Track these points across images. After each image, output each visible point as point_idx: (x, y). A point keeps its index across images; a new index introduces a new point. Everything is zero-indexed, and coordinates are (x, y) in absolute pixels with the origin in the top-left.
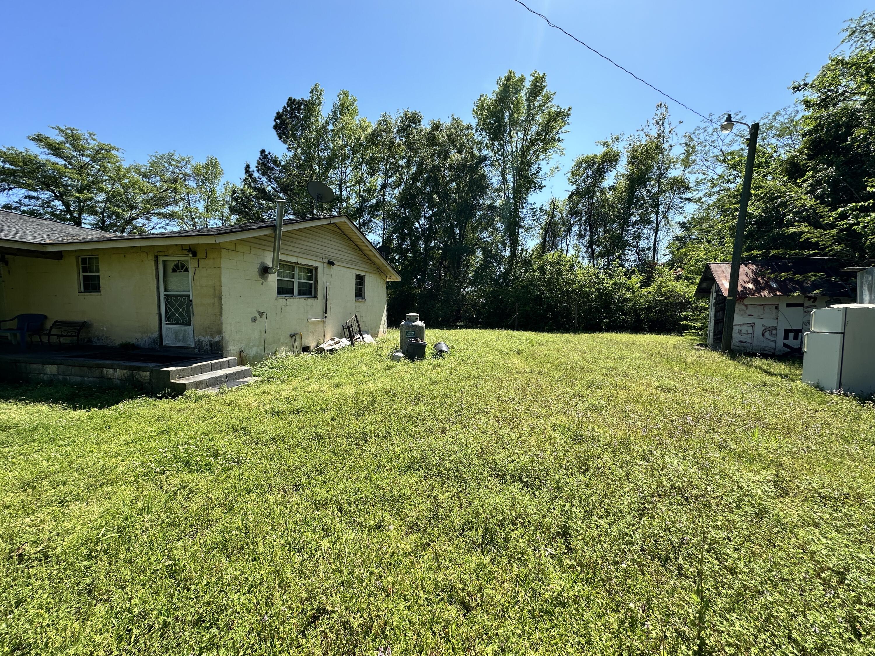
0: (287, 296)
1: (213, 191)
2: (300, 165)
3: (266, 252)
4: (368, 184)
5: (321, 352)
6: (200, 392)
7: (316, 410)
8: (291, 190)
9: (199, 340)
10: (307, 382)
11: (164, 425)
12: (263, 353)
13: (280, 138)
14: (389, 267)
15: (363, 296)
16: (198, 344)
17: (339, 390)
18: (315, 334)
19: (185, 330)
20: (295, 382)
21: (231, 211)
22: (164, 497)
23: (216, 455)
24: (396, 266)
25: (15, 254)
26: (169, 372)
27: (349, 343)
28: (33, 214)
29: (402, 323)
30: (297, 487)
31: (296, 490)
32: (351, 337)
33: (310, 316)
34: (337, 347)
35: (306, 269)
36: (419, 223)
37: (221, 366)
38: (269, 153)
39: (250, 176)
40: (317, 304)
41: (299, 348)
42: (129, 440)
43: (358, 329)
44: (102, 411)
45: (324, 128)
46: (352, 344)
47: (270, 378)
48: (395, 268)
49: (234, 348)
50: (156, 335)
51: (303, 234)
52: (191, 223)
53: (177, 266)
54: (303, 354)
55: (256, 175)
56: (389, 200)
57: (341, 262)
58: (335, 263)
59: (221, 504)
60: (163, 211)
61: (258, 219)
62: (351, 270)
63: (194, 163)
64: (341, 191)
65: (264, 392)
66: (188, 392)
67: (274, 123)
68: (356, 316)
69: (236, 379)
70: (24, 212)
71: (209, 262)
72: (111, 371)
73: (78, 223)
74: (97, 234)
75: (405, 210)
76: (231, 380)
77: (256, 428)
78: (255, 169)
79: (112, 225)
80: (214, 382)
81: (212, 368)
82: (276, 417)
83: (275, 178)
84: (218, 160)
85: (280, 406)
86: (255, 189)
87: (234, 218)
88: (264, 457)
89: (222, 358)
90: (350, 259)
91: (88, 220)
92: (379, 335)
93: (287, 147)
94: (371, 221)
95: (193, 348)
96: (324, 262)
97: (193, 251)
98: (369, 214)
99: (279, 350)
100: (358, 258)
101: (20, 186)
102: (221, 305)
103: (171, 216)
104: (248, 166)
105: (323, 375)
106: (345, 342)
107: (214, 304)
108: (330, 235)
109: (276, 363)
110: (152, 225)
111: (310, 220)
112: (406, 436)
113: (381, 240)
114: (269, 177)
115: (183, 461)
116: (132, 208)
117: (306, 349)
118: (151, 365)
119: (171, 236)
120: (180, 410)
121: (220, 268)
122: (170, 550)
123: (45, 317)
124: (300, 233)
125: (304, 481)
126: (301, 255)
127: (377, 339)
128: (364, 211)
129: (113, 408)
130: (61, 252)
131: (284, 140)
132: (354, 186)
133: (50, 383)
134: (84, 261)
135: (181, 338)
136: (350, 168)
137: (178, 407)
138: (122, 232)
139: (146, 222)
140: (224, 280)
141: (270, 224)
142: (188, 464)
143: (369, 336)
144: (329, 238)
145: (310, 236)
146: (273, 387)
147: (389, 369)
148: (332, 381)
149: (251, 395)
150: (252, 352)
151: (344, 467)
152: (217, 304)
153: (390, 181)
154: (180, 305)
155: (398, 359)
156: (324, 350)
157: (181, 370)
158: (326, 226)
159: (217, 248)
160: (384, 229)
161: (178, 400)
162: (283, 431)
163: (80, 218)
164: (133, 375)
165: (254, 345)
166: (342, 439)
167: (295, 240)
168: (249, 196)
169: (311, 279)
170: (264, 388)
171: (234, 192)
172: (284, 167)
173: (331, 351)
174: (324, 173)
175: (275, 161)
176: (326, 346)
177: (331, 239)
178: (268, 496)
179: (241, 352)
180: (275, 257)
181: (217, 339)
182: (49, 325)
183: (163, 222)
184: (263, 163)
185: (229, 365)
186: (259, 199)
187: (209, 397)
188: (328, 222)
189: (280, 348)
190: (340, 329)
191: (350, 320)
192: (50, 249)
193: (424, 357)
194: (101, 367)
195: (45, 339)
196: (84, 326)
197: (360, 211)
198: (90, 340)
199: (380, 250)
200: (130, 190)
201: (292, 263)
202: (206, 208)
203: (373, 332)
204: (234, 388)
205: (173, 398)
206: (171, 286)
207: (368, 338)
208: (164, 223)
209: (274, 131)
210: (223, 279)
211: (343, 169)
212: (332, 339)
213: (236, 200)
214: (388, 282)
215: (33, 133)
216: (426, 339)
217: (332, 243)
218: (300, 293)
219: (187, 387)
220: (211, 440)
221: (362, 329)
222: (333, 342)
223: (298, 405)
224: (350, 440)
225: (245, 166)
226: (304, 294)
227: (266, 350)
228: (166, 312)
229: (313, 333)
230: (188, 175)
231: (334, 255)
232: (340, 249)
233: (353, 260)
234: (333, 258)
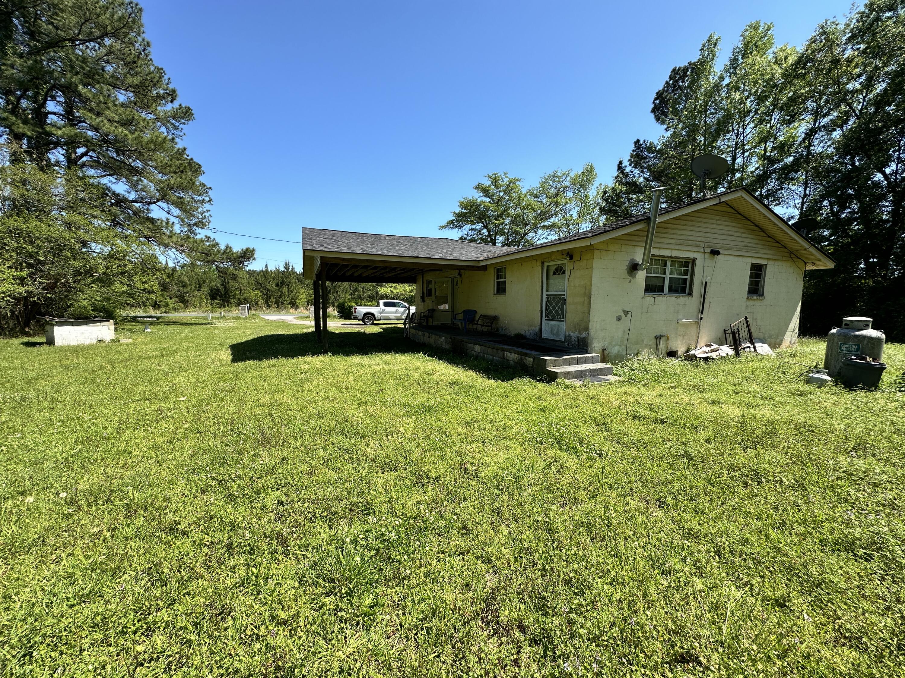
0: (655, 294)
1: (586, 197)
2: (680, 143)
3: (636, 248)
4: (781, 139)
5: (692, 359)
6: (568, 382)
7: (685, 425)
8: (666, 176)
9: (569, 335)
10: (673, 391)
11: (542, 404)
12: (624, 353)
13: (658, 119)
14: (812, 250)
15: (760, 291)
16: (568, 338)
17: (716, 409)
18: (686, 337)
19: (559, 326)
20: (659, 388)
21: (601, 212)
22: (542, 465)
23: (581, 442)
24: (822, 247)
25: (464, 269)
26: (546, 360)
27: (731, 352)
28: (473, 241)
29: (834, 331)
30: (661, 504)
31: (659, 506)
32: (736, 345)
33: (680, 317)
34: (714, 355)
35: (682, 262)
36: (883, 173)
37: (586, 361)
38: (644, 141)
39: (622, 172)
40: (693, 302)
41: (664, 352)
42: (519, 410)
43: (747, 336)
44: (503, 383)
45: (717, 87)
46: (737, 354)
47: (631, 379)
48: (821, 250)
49: (598, 345)
50: (538, 328)
51: (682, 222)
52: (565, 230)
53: (557, 270)
54: (669, 359)
55: (628, 169)
56: (820, 150)
57: (731, 249)
58: (721, 251)
59: (585, 489)
60: (546, 223)
61: (627, 215)
62: (745, 259)
63: (572, 175)
64: (734, 159)
65: (625, 393)
66: (559, 380)
67: (652, 106)
68: (746, 318)
69: (598, 375)
70: (468, 240)
71: (583, 263)
72: (509, 354)
73: (494, 243)
74: (505, 250)
75: (852, 159)
76: (594, 376)
77: (616, 427)
78: (628, 163)
79: (513, 241)
80: (580, 375)
81: (579, 362)
82: (637, 422)
83: (648, 168)
84: (594, 166)
85: (642, 411)
86: (626, 184)
87: (603, 218)
88: (625, 459)
89: (587, 353)
90: (743, 244)
91: (500, 239)
92: (783, 346)
93: (665, 126)
94: (782, 189)
95: (564, 342)
96: (705, 253)
97: (570, 255)
98: (778, 179)
99: (642, 351)
100: (757, 241)
101: (468, 222)
102: (590, 303)
103: (552, 227)
104: (621, 163)
105: (694, 387)
106: (726, 350)
107: (584, 302)
108: (718, 218)
109: (638, 366)
110: (538, 237)
111: (688, 205)
112: (834, 499)
113: (797, 212)
114: (642, 167)
115: (555, 439)
116: (526, 225)
117: (672, 354)
118: (534, 353)
119: (554, 244)
120: (552, 394)
121: (592, 268)
122: (547, 510)
123: (475, 312)
124: (678, 222)
125: (669, 500)
126: (677, 247)
127: (779, 350)
128: (770, 177)
129: (509, 382)
130: (486, 265)
131: (662, 121)
132: (755, 147)
133: (476, 358)
134: (498, 271)
135: (555, 332)
136: (752, 125)
137: (551, 391)
138: (518, 246)
139: (534, 235)
140: (595, 280)
141: (643, 218)
142: (559, 442)
143: (766, 346)
144: (715, 222)
145: (690, 223)
146: (634, 390)
147: (801, 395)
148: (707, 396)
149: (613, 393)
150: (614, 350)
151: (723, 504)
152: (586, 302)
153: (825, 121)
154: (557, 304)
155: (821, 383)
156: (696, 357)
157: (555, 360)
158: (712, 208)
159: (590, 249)
160: (805, 195)
161: (551, 385)
162: (646, 438)
163: (495, 239)
164: (522, 360)
165: (616, 344)
166: (722, 469)
167: (670, 231)
168: (620, 193)
169: (686, 273)
170: (625, 389)
171: (605, 192)
172: (660, 151)
173: (706, 359)
174: (710, 144)
175: (650, 148)
176: (699, 353)
177: (718, 222)
178: (628, 499)
179: (604, 349)
180: (647, 251)
181: (584, 335)
182: (477, 317)
183: (546, 232)
184: (636, 154)
185: (593, 360)
186: (630, 194)
187: (575, 387)
188: (717, 201)
189: (643, 350)
190: (720, 334)
191: (737, 323)
192: (482, 264)
193: (876, 387)
194: (504, 350)
195: (475, 327)
196: (495, 319)
197: (762, 179)
198: (497, 330)
199: (797, 227)
200: (525, 211)
201: (664, 257)
202: (579, 214)
203: (773, 341)
204: (596, 383)
205: (548, 383)
206: (550, 288)
207: (763, 349)
208: (546, 234)
209: (652, 115)
210: (593, 279)
211: (741, 130)
212: (708, 345)
213: (606, 200)
214: (805, 271)
215: (475, 184)
216: (884, 359)
217: (721, 227)
218: (670, 290)
219: (558, 375)
220: (577, 427)
221: (754, 335)
222: (709, 349)
223: (664, 414)
224: (733, 474)
225: (618, 163)
226: (676, 291)
227: (628, 350)
228: (546, 309)
229: (684, 336)
230: (568, 187)
231: (721, 242)
232: (730, 233)
233: (750, 245)
234: (718, 246)
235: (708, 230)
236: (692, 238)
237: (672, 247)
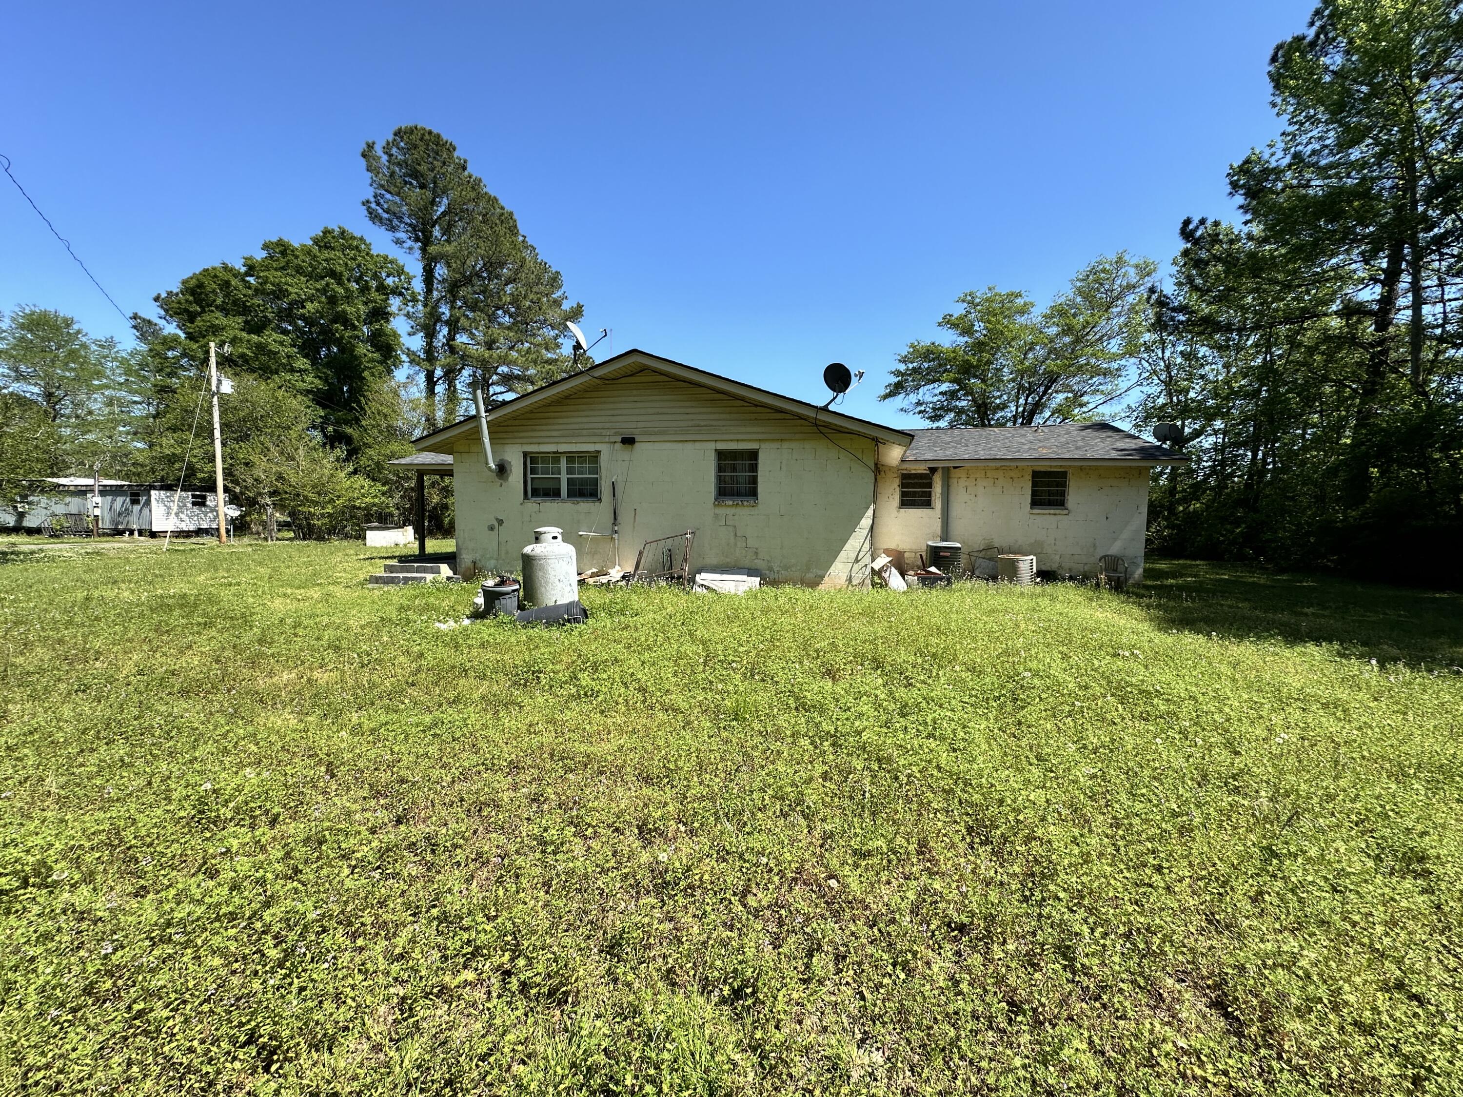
0: (549, 500)
3: (506, 446)
15: (747, 492)
18: (597, 557)
33: (583, 528)
40: (600, 510)
49: (468, 557)
57: (662, 433)
62: (702, 445)
90: (693, 423)
92: (828, 586)
96: (612, 442)
108: (635, 392)
140: (457, 485)
145: (585, 407)
169: (589, 472)
179: (475, 562)
188: (583, 378)
201: (554, 453)
218: (570, 494)
226: (579, 495)
229: (593, 554)
231: (640, 425)
232: (660, 411)
233: (702, 423)
234: (637, 431)
235: (616, 412)
236: (587, 426)
237: (556, 440)
